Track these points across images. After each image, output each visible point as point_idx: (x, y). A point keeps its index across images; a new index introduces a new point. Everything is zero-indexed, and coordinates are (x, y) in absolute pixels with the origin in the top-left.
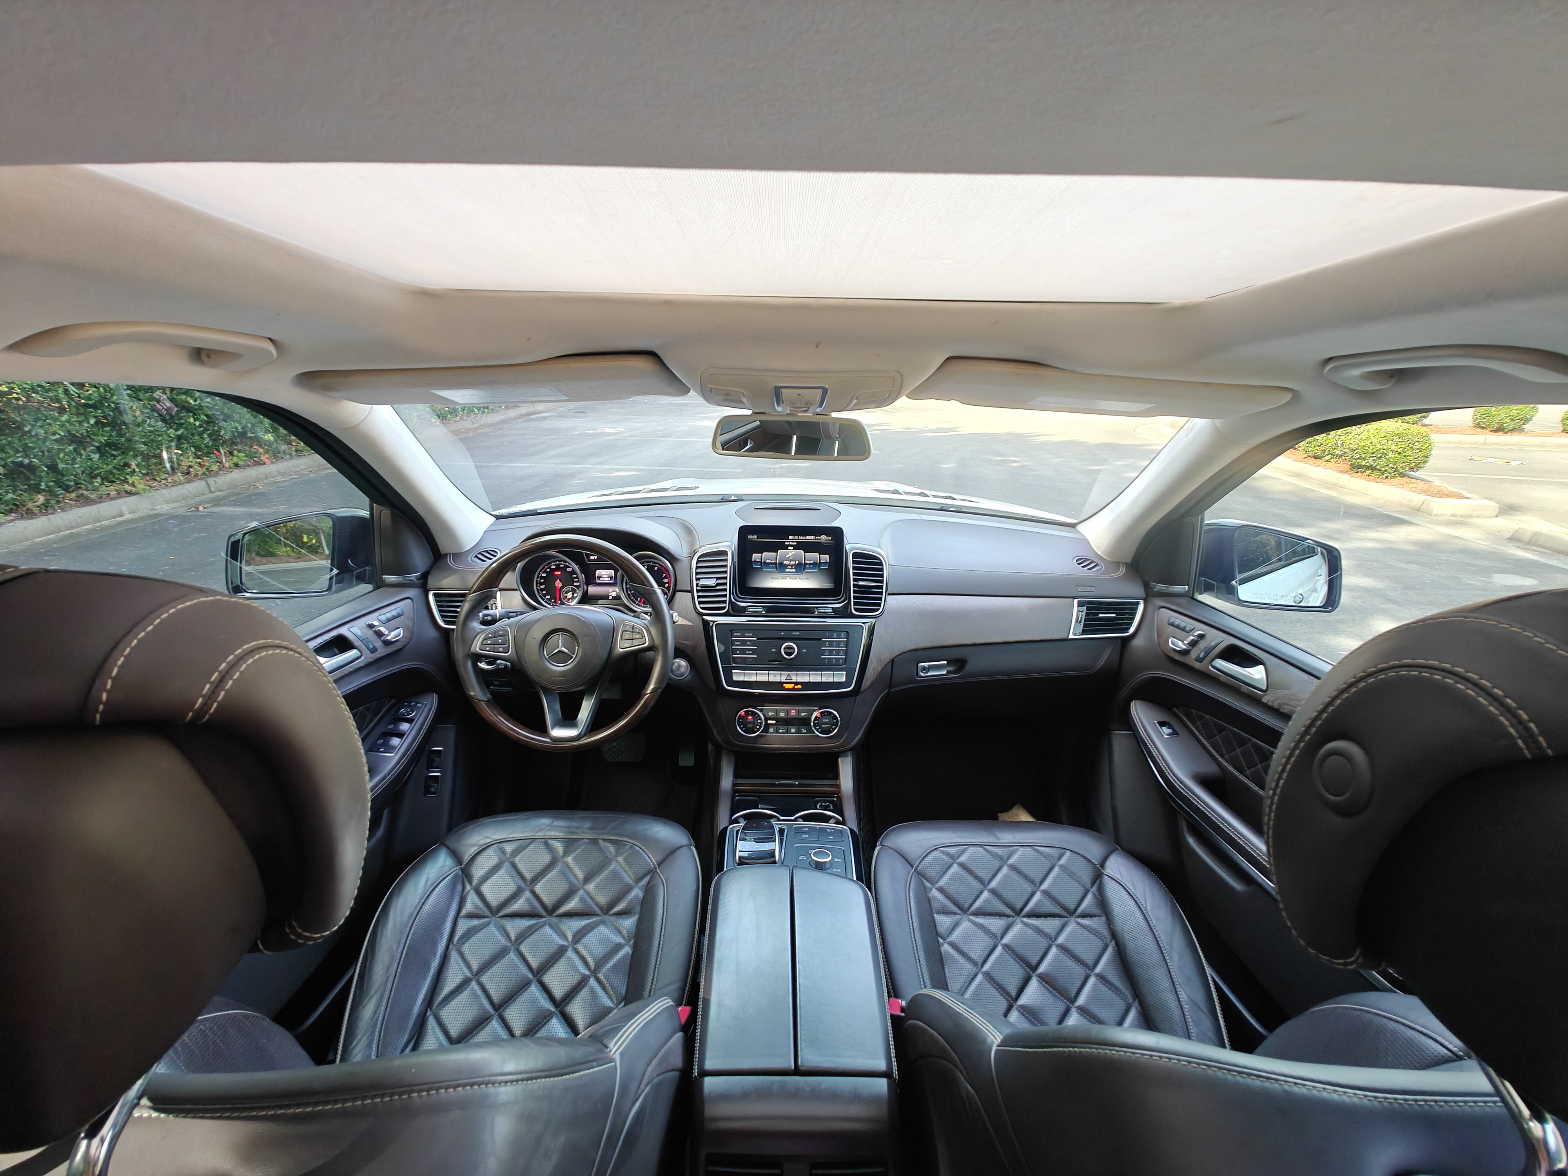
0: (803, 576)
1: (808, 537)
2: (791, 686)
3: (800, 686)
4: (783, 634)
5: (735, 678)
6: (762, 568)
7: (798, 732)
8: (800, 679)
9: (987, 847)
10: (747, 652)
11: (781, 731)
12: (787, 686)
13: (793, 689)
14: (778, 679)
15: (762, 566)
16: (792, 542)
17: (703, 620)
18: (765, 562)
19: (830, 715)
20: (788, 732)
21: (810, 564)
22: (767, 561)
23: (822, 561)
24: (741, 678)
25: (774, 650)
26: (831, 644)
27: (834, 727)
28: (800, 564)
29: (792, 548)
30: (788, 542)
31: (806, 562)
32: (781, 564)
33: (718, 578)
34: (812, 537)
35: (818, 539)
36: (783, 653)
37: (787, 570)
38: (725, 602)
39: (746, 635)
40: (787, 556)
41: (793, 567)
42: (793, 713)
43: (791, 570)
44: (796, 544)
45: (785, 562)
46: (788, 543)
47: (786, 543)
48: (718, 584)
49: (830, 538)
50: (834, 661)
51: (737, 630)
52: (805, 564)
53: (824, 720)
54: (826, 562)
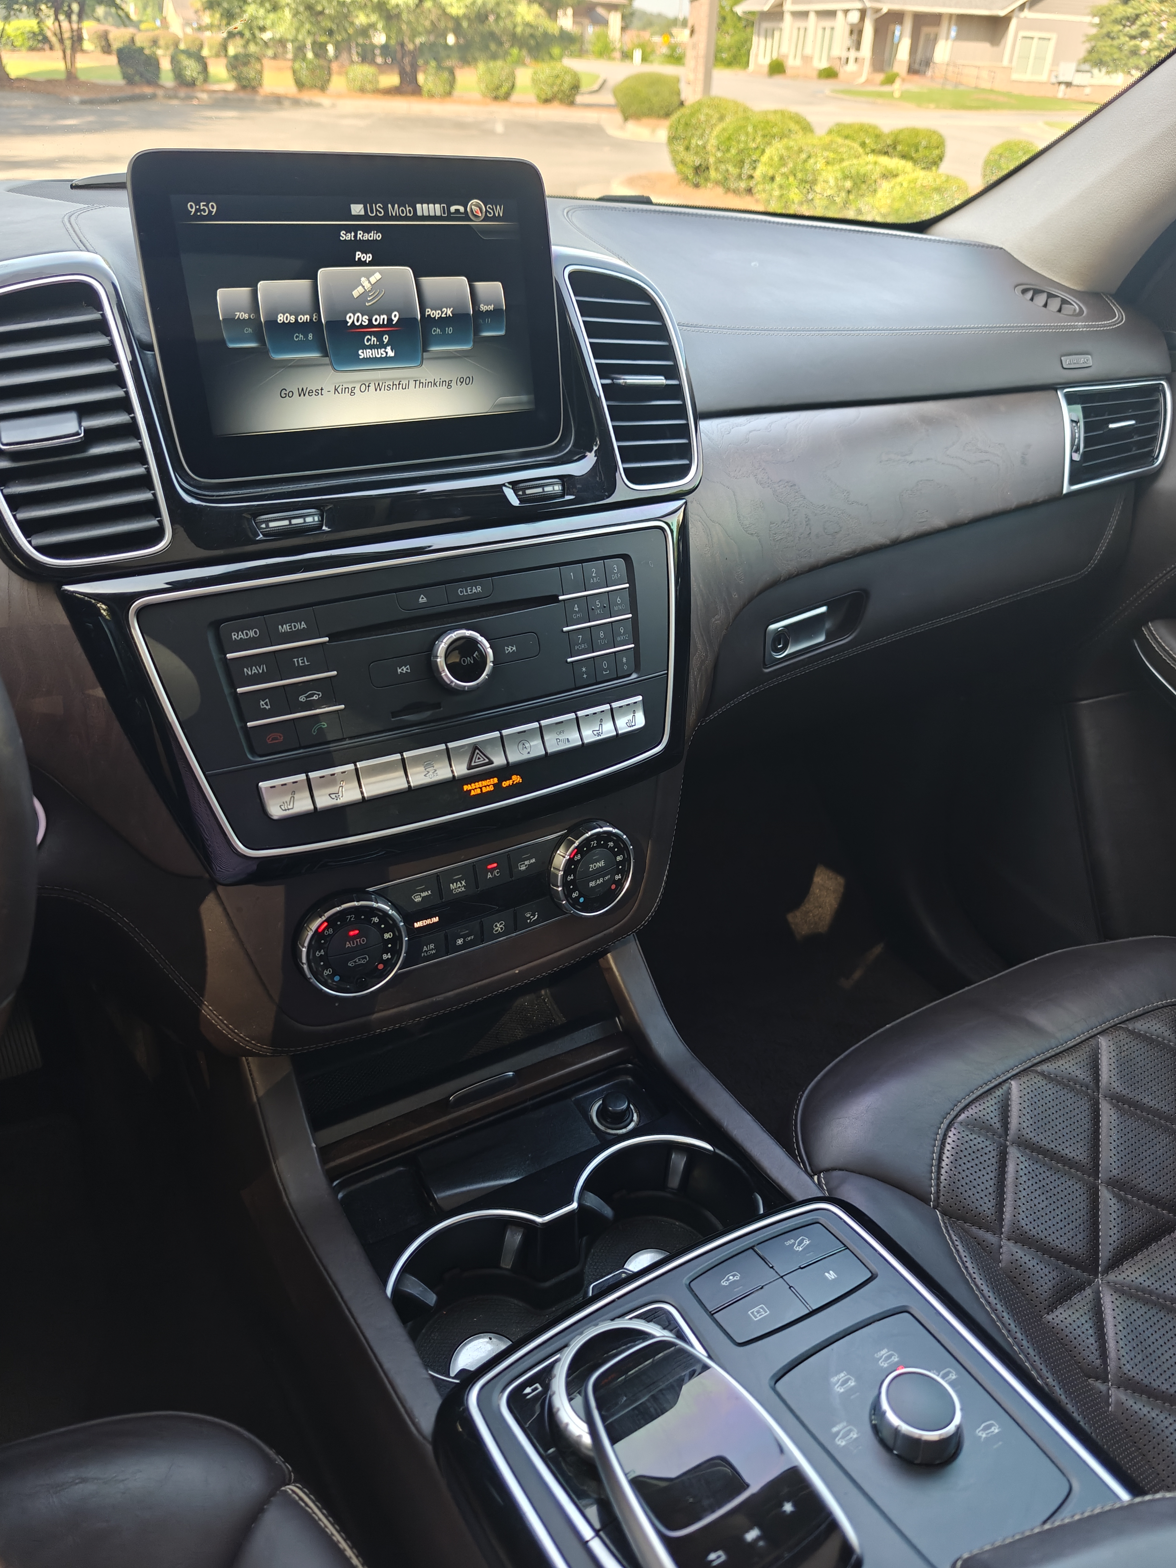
0: (428, 371)
1: (423, 209)
2: (487, 786)
3: (516, 779)
4: (423, 600)
5: (276, 810)
6: (261, 353)
7: (516, 924)
8: (516, 755)
9: (1044, 1067)
10: (302, 699)
11: (460, 942)
12: (474, 789)
13: (499, 793)
14: (442, 772)
15: (261, 340)
16: (367, 229)
17: (72, 603)
18: (272, 323)
19: (605, 846)
20: (483, 935)
21: (443, 322)
22: (281, 318)
23: (483, 308)
24: (302, 805)
25: (405, 669)
26: (587, 609)
27: (617, 877)
28: (407, 322)
29: (368, 258)
30: (349, 229)
31: (429, 312)
32: (338, 326)
33: (83, 410)
34: (435, 209)
35: (457, 216)
36: (446, 675)
37: (363, 354)
38: (150, 508)
39: (285, 628)
40: (356, 293)
41: (386, 338)
42: (493, 871)
43: (380, 353)
44: (378, 236)
45: (350, 319)
46: (350, 237)
47: (345, 236)
48: (94, 436)
49: (499, 211)
50: (605, 665)
51: (242, 619)
52: (427, 321)
53: (592, 867)
54: (497, 312)
